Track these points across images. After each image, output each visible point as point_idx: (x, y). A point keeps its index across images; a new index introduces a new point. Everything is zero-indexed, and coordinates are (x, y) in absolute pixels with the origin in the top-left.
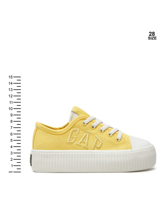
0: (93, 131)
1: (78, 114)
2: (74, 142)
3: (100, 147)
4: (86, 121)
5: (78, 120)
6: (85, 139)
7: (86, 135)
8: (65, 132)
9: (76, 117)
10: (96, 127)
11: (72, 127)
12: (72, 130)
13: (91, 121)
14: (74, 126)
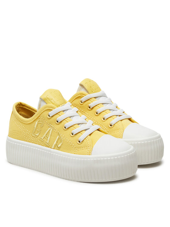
0: (57, 127)
1: (46, 102)
2: (38, 136)
3: (60, 147)
4: (51, 113)
5: (44, 110)
6: (48, 134)
7: (50, 130)
8: (31, 122)
9: (44, 105)
10: (61, 122)
11: (37, 118)
12: (37, 122)
13: (57, 114)
14: (39, 116)
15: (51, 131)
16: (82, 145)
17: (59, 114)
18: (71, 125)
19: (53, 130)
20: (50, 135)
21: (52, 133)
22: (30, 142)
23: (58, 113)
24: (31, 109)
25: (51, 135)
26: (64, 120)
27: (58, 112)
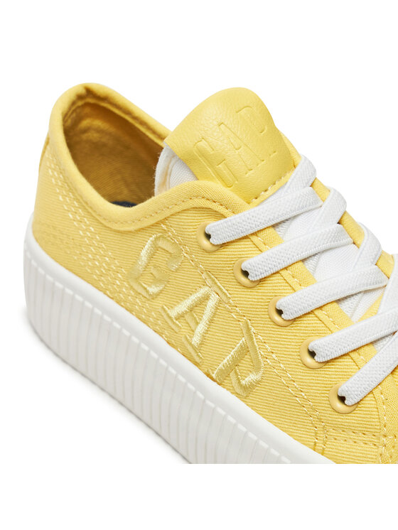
2: (154, 297)
3: (249, 390)
6: (197, 310)
10: (262, 281)
12: (152, 239)
13: (246, 238)
14: (163, 222)
15: (211, 303)
16: (352, 419)
17: (254, 238)
18: (309, 310)
19: (220, 302)
20: (206, 318)
21: (214, 314)
22: (118, 302)
23: (253, 234)
24: (136, 118)
25: (211, 321)
26: (277, 272)
27: (252, 231)
